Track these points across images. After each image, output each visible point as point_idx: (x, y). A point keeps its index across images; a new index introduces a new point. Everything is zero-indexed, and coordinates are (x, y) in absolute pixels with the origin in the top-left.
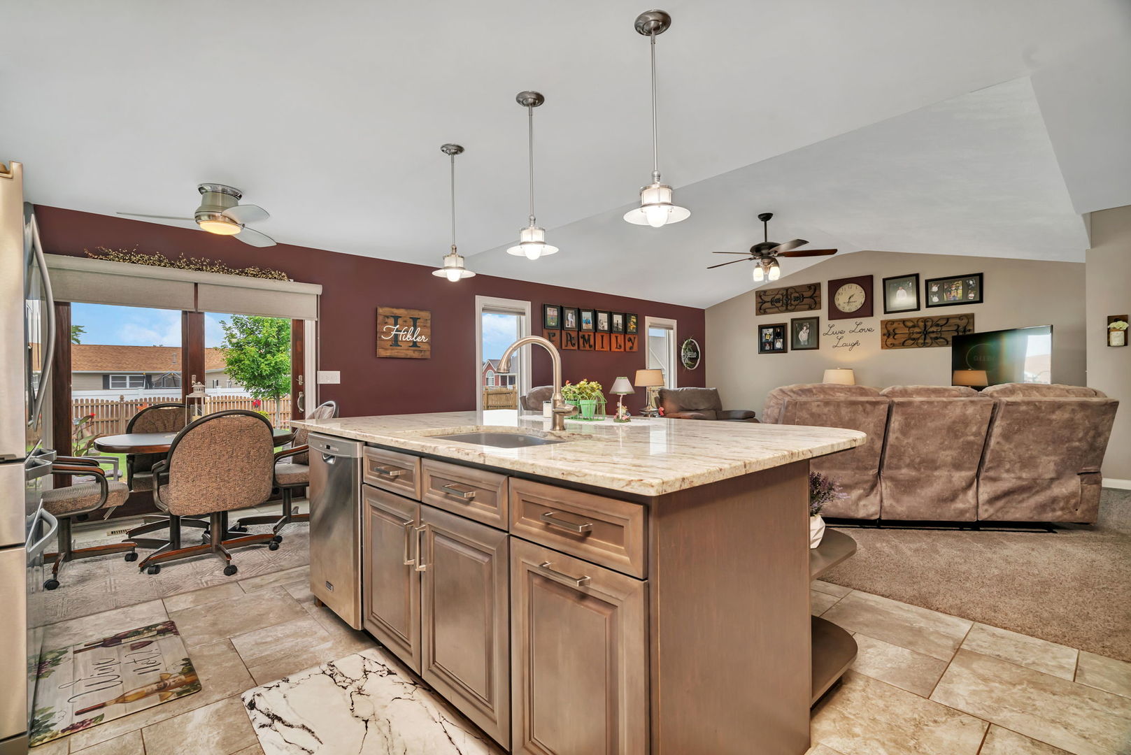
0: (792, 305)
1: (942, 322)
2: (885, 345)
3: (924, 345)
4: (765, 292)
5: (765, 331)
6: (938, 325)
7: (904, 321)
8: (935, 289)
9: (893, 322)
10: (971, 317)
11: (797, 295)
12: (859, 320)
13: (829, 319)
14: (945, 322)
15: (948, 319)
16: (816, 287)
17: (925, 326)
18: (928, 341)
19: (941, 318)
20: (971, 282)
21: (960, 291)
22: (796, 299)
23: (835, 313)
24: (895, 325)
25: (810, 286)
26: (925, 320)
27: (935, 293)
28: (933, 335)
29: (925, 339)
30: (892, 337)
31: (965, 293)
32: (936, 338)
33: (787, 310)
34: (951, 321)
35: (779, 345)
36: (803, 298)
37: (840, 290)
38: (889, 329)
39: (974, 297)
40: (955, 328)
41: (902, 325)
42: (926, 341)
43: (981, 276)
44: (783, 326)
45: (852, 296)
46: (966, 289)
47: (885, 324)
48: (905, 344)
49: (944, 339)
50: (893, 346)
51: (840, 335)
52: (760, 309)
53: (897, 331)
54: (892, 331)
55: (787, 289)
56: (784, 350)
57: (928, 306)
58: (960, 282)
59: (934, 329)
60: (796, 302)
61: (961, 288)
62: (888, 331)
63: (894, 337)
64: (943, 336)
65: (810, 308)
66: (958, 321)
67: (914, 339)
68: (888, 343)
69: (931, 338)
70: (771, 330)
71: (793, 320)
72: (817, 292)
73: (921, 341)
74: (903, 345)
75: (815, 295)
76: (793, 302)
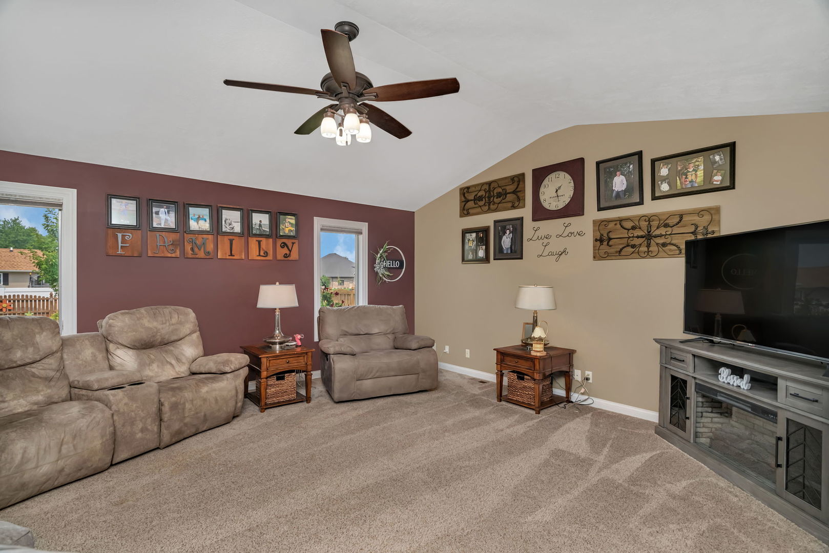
0: (494, 203)
1: (673, 221)
2: (598, 255)
3: (648, 254)
4: (468, 188)
5: (468, 235)
6: (667, 226)
7: (621, 220)
8: (664, 171)
9: (609, 221)
10: (715, 212)
11: (500, 190)
12: (567, 220)
13: (534, 220)
14: (678, 220)
15: (681, 215)
16: (519, 179)
17: (650, 226)
18: (654, 248)
19: (672, 215)
20: (717, 158)
21: (700, 173)
22: (499, 195)
23: (540, 213)
24: (611, 225)
25: (513, 179)
26: (649, 219)
27: (664, 179)
28: (660, 241)
29: (649, 247)
30: (605, 243)
31: (708, 177)
32: (664, 245)
33: (490, 210)
34: (685, 218)
35: (481, 254)
36: (506, 194)
37: (546, 182)
38: (603, 232)
39: (722, 181)
40: (692, 229)
41: (618, 226)
42: (650, 249)
43: (732, 146)
44: (486, 230)
45: (560, 188)
46: (710, 167)
47: (598, 224)
48: (622, 253)
49: (677, 246)
50: (607, 256)
51: (546, 241)
52: (464, 209)
53: (612, 236)
54: (605, 235)
55: (490, 184)
56: (486, 260)
57: (654, 198)
58: (701, 159)
59: (662, 231)
60: (499, 199)
61: (702, 167)
62: (602, 235)
63: (608, 243)
64: (673, 242)
65: (513, 207)
66: (696, 219)
67: (633, 246)
68: (602, 252)
69: (658, 244)
70: (474, 235)
71: (496, 222)
72: (520, 186)
73: (644, 249)
74: (619, 254)
75: (518, 190)
76: (495, 200)
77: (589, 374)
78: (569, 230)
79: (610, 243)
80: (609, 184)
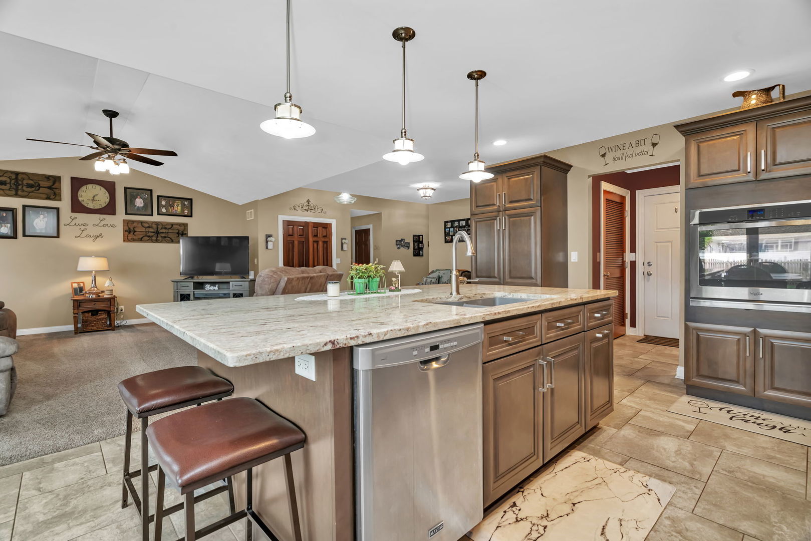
0: (23, 191)
2: (126, 239)
3: (157, 241)
6: (166, 228)
7: (142, 222)
8: (163, 203)
9: (133, 222)
10: (185, 225)
11: (31, 182)
12: (102, 216)
13: (72, 211)
14: (170, 227)
15: (172, 225)
16: (57, 180)
17: (157, 228)
18: (159, 238)
19: (168, 224)
20: (186, 203)
21: (179, 208)
22: (29, 185)
23: (77, 207)
24: (135, 224)
25: (48, 177)
26: (157, 224)
27: (163, 206)
28: (163, 235)
29: (157, 237)
30: (132, 233)
31: (183, 210)
32: (165, 237)
33: (16, 195)
34: (174, 226)
36: (39, 187)
37: (84, 188)
38: (130, 227)
39: (188, 213)
40: (177, 231)
41: (140, 225)
42: (158, 239)
43: (191, 200)
45: (97, 195)
46: (183, 206)
47: (126, 222)
48: (143, 240)
49: (170, 238)
50: (133, 240)
51: (83, 227)
53: (136, 229)
54: (132, 229)
55: (17, 174)
57: (159, 214)
58: (180, 202)
59: (163, 231)
60: (29, 189)
61: (180, 205)
62: (129, 229)
64: (169, 236)
65: (48, 198)
66: (178, 227)
67: (149, 236)
68: (130, 238)
69: (162, 237)
71: (24, 207)
72: (56, 185)
73: (154, 238)
74: (141, 240)
75: (53, 187)
76: (25, 188)
77: (123, 307)
78: (103, 223)
79: (135, 234)
80: (133, 202)
